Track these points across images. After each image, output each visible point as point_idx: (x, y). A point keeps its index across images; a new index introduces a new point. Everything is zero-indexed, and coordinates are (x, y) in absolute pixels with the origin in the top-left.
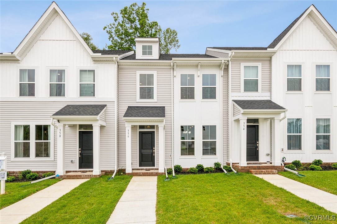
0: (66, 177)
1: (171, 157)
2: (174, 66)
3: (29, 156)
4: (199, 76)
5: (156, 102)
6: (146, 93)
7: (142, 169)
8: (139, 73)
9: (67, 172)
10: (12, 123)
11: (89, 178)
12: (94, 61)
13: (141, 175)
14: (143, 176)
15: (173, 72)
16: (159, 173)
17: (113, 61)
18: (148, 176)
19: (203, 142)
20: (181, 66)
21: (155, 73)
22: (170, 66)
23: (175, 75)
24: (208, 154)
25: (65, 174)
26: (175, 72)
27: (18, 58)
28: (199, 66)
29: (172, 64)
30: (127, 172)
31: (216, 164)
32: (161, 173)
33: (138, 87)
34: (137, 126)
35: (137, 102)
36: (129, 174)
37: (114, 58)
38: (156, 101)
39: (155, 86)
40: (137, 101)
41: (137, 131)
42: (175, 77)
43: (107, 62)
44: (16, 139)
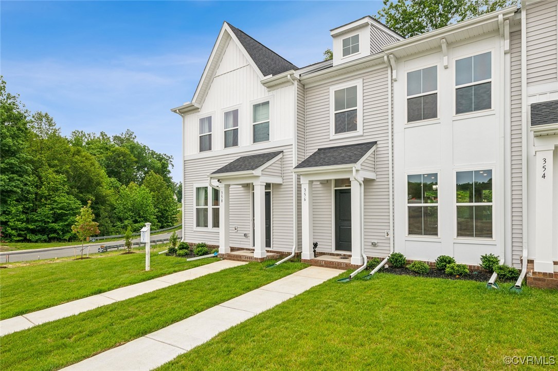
0: (226, 257)
1: (388, 237)
2: (389, 61)
3: (207, 226)
4: (446, 68)
5: (362, 136)
6: (346, 122)
7: (338, 255)
8: (333, 89)
9: (233, 249)
10: (194, 185)
11: (247, 261)
12: (268, 87)
13: (322, 266)
14: (327, 267)
15: (392, 73)
16: (352, 265)
17: (288, 81)
18: (333, 268)
19: (458, 207)
20: (408, 56)
21: (358, 83)
22: (384, 63)
23: (394, 77)
24: (472, 235)
25: (229, 252)
26: (394, 72)
27: (196, 105)
28: (444, 46)
29: (386, 57)
30: (303, 258)
31: (485, 259)
32: (355, 265)
33: (333, 112)
34: (331, 180)
35: (330, 141)
36: (305, 260)
37: (289, 76)
38: (361, 134)
39: (359, 108)
40: (331, 139)
41: (331, 190)
42: (396, 81)
43: (283, 85)
44: (198, 204)
